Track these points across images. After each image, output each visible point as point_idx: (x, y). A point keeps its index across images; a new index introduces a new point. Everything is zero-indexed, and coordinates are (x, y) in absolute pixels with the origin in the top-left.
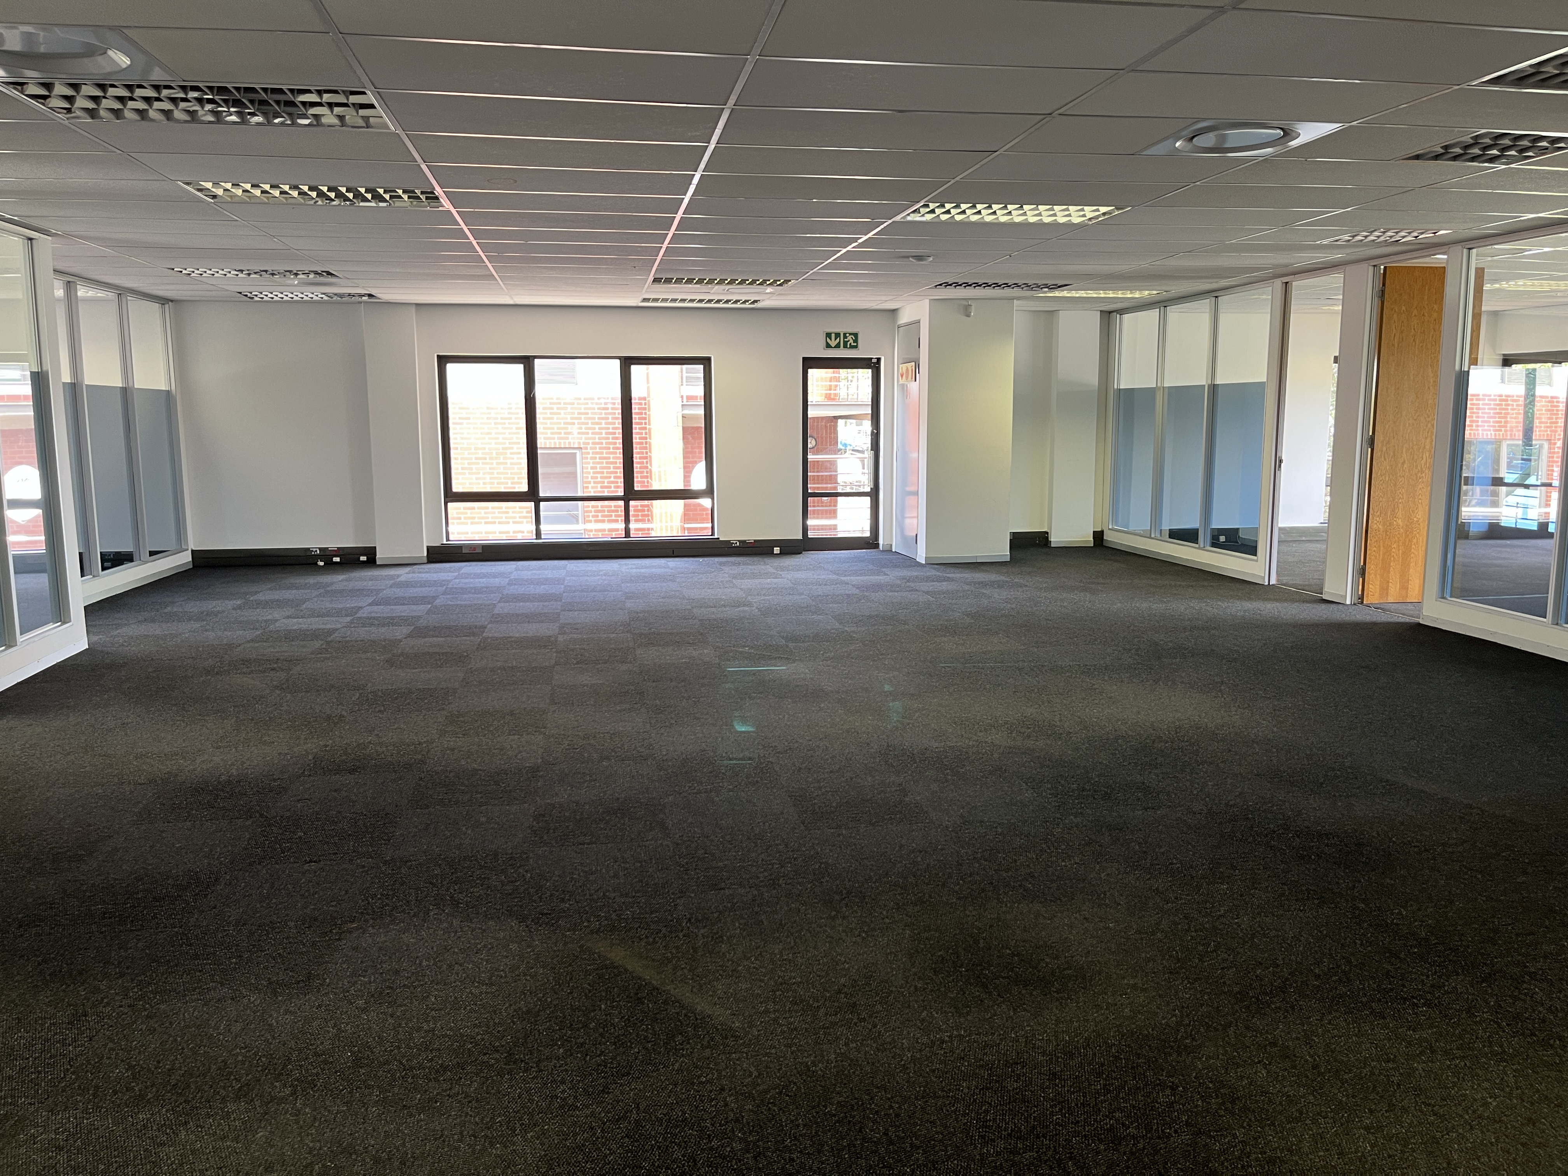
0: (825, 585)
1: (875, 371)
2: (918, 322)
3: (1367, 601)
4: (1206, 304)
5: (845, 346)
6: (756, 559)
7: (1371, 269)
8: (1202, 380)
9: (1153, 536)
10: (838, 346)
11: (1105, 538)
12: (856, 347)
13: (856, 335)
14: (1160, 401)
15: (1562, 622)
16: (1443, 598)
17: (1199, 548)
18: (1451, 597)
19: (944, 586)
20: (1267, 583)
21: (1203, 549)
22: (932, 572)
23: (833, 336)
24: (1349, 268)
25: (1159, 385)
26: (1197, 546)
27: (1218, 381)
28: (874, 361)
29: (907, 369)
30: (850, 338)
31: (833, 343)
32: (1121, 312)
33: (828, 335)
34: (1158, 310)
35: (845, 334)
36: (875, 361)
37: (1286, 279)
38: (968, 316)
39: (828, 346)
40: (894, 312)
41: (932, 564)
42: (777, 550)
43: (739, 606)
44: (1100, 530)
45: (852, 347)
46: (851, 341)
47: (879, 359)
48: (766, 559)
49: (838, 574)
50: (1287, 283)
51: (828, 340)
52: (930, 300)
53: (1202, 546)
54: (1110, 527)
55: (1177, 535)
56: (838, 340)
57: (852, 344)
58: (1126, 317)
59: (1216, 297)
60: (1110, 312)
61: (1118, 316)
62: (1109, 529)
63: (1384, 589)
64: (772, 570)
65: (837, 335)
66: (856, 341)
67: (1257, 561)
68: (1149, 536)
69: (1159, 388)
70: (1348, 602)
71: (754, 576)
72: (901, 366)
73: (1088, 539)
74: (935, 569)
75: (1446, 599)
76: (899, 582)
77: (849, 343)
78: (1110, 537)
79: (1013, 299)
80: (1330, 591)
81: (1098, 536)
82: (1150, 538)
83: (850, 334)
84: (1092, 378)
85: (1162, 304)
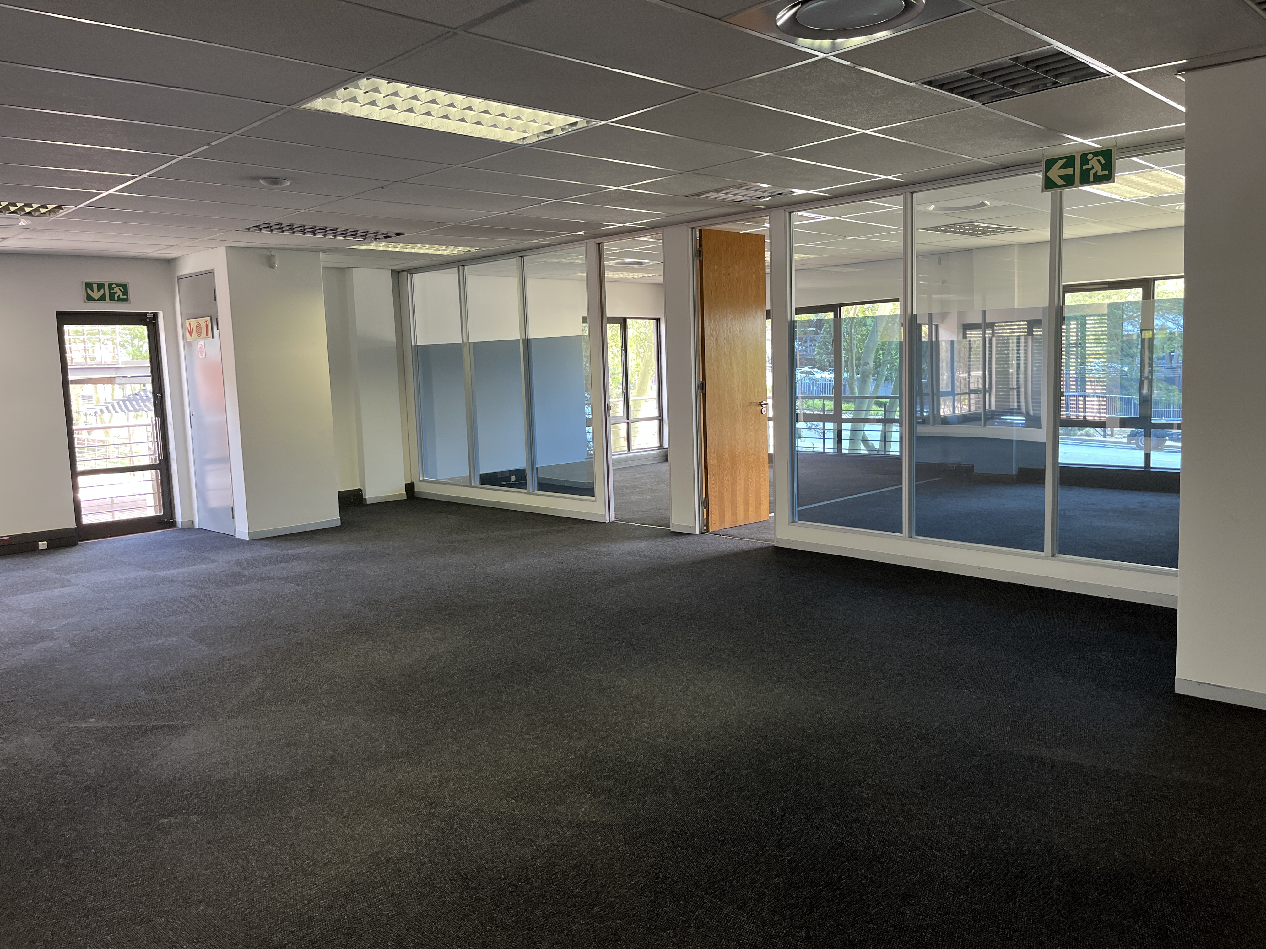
0: (143, 587)
1: (151, 326)
2: (211, 272)
3: (712, 529)
4: (512, 263)
5: (112, 298)
6: (18, 560)
7: (690, 230)
8: (514, 334)
9: (473, 485)
10: (102, 298)
11: (416, 490)
12: (126, 300)
13: (125, 287)
14: (467, 357)
15: (914, 535)
16: (794, 522)
17: (528, 493)
18: (799, 520)
19: (297, 567)
20: (608, 521)
21: (532, 493)
22: (267, 551)
23: (95, 286)
24: (667, 230)
25: (465, 340)
26: (526, 491)
27: (530, 337)
28: (148, 316)
29: (199, 325)
30: (118, 291)
31: (96, 295)
32: (412, 271)
33: (89, 286)
34: (457, 268)
35: (110, 286)
36: (151, 316)
37: (599, 240)
38: (272, 267)
39: (90, 298)
40: (170, 263)
41: (257, 540)
42: (43, 545)
43: (35, 642)
44: (410, 482)
45: (120, 300)
46: (120, 293)
47: (155, 315)
48: (31, 559)
49: (149, 569)
50: (599, 244)
51: (89, 291)
52: (228, 248)
53: (531, 491)
54: (421, 479)
55: (490, 480)
56: (102, 292)
57: (121, 296)
58: (416, 277)
59: (522, 257)
60: (399, 272)
61: (409, 275)
62: (420, 481)
63: (722, 517)
64: (48, 574)
65: (101, 286)
66: (125, 292)
67: (595, 501)
68: (469, 484)
69: (466, 343)
70: (698, 533)
71: (30, 587)
72: (187, 322)
73: (400, 491)
74: (267, 546)
75: (797, 523)
76: (237, 569)
77: (116, 296)
78: (420, 488)
79: (317, 251)
80: (678, 522)
81: (410, 488)
82: (471, 486)
83: (117, 285)
84: (389, 334)
85: (460, 263)
